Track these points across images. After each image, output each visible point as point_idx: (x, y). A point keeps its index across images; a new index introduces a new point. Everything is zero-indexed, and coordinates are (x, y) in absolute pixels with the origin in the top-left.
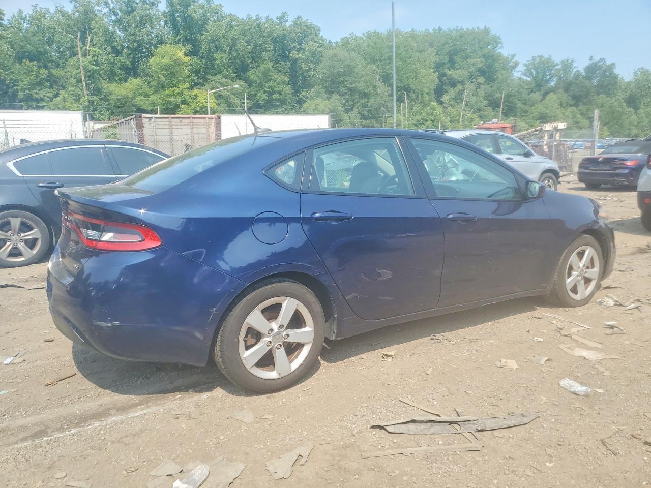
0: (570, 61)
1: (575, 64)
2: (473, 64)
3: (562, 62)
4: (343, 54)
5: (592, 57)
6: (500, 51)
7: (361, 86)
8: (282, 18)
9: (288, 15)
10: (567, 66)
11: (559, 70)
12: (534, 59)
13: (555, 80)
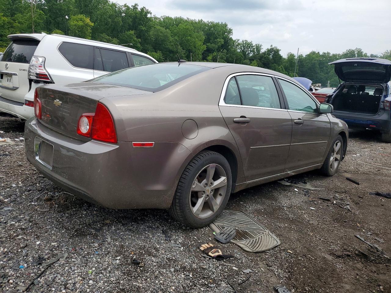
0: (260, 45)
1: (262, 47)
2: (220, 42)
3: (256, 45)
4: (163, 29)
5: (272, 45)
6: (231, 36)
7: (171, 48)
8: (135, 7)
9: (138, 6)
10: (258, 48)
11: (254, 49)
12: (243, 42)
13: (252, 53)
